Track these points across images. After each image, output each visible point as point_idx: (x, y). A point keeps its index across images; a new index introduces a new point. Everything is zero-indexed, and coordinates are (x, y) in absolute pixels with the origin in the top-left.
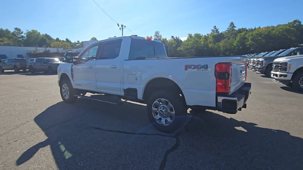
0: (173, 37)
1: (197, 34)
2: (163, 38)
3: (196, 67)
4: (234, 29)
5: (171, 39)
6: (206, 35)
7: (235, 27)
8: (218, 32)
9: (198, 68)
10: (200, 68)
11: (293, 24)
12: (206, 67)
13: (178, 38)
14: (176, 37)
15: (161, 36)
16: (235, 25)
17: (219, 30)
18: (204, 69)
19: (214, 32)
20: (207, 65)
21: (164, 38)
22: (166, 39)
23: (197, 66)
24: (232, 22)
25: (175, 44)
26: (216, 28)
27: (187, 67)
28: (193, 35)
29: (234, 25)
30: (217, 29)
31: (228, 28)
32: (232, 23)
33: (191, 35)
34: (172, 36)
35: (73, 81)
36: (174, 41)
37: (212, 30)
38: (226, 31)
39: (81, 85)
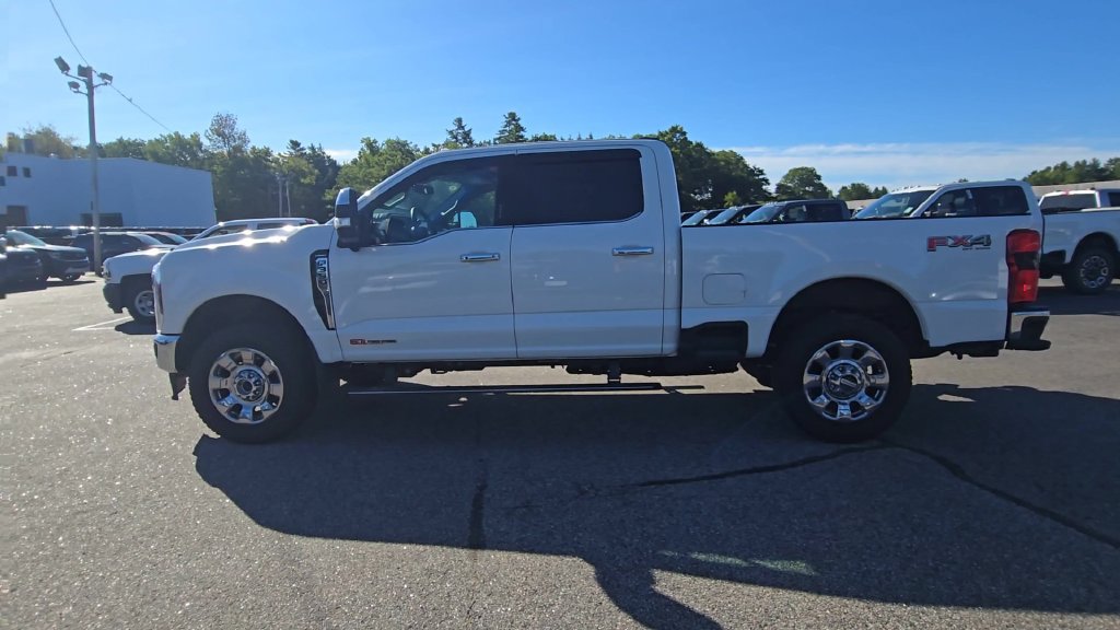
0: (295, 144)
1: (398, 143)
2: (254, 148)
3: (959, 242)
4: (522, 137)
5: (291, 154)
6: (431, 149)
7: (522, 129)
8: (471, 143)
9: (965, 245)
10: (972, 244)
11: (669, 136)
12: (985, 241)
13: (320, 149)
14: (313, 148)
15: (243, 138)
16: (522, 123)
17: (472, 135)
18: (981, 246)
19: (458, 141)
20: (988, 237)
21: (260, 147)
22: (267, 152)
23: (964, 238)
24: (513, 111)
25: (312, 174)
26: (463, 128)
27: (932, 244)
28: (379, 144)
29: (519, 122)
30: (466, 130)
31: (501, 132)
32: (513, 116)
33: (375, 142)
34: (292, 142)
35: (328, 329)
36: (304, 162)
37: (451, 132)
38: (495, 140)
39: (394, 341)
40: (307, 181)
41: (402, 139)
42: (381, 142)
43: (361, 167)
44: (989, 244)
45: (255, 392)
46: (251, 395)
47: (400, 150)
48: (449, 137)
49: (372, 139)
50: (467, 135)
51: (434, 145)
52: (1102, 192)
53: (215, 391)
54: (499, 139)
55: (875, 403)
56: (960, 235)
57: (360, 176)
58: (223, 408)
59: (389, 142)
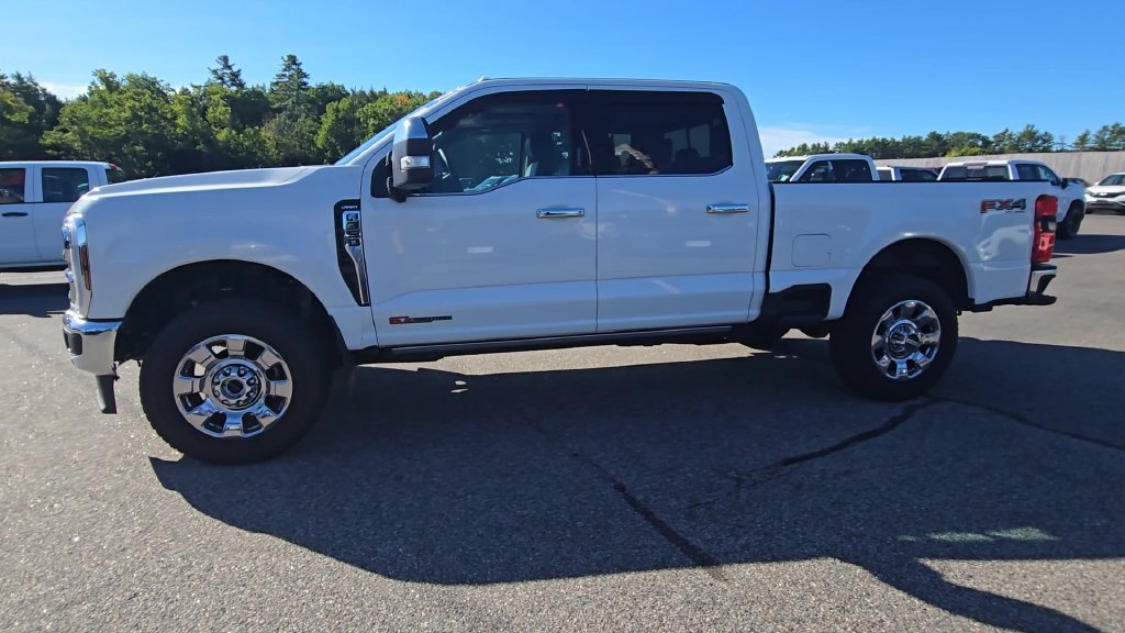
3: (1004, 205)
4: (305, 84)
6: (191, 89)
7: (305, 76)
8: (241, 85)
9: (1007, 208)
10: (1012, 207)
12: (1020, 204)
13: (30, 79)
14: (19, 77)
16: (304, 68)
17: (242, 77)
18: (1019, 209)
19: (224, 82)
20: (1023, 201)
23: (1008, 202)
24: (293, 53)
25: (22, 110)
26: (230, 67)
27: (985, 206)
28: (119, 79)
29: (301, 67)
30: (235, 69)
31: (279, 77)
32: (293, 60)
33: (113, 75)
35: (360, 304)
36: (9, 94)
37: (215, 72)
38: (273, 84)
39: (450, 318)
40: (15, 118)
41: (151, 75)
42: (121, 76)
43: (94, 105)
44: (1024, 208)
45: (248, 395)
46: (244, 398)
47: (149, 88)
48: (212, 77)
49: (108, 72)
50: (235, 76)
51: (193, 86)
52: (895, 168)
53: (182, 397)
54: (277, 84)
55: (929, 361)
56: (1005, 199)
57: (94, 117)
58: (196, 420)
59: (130, 77)
